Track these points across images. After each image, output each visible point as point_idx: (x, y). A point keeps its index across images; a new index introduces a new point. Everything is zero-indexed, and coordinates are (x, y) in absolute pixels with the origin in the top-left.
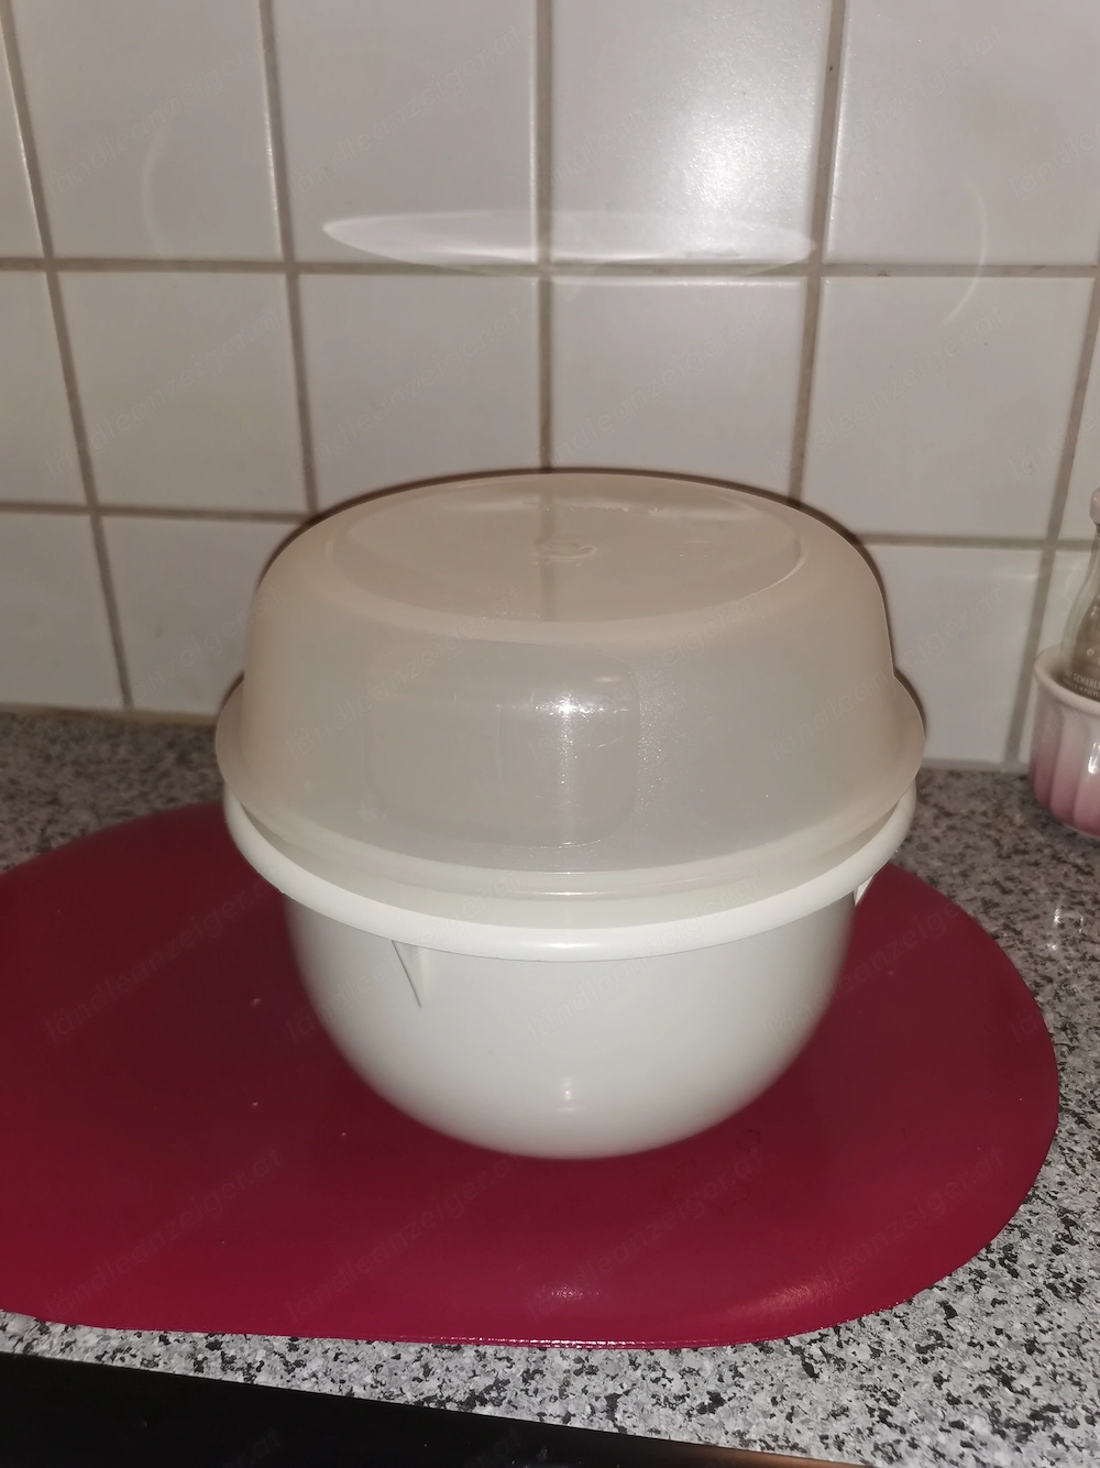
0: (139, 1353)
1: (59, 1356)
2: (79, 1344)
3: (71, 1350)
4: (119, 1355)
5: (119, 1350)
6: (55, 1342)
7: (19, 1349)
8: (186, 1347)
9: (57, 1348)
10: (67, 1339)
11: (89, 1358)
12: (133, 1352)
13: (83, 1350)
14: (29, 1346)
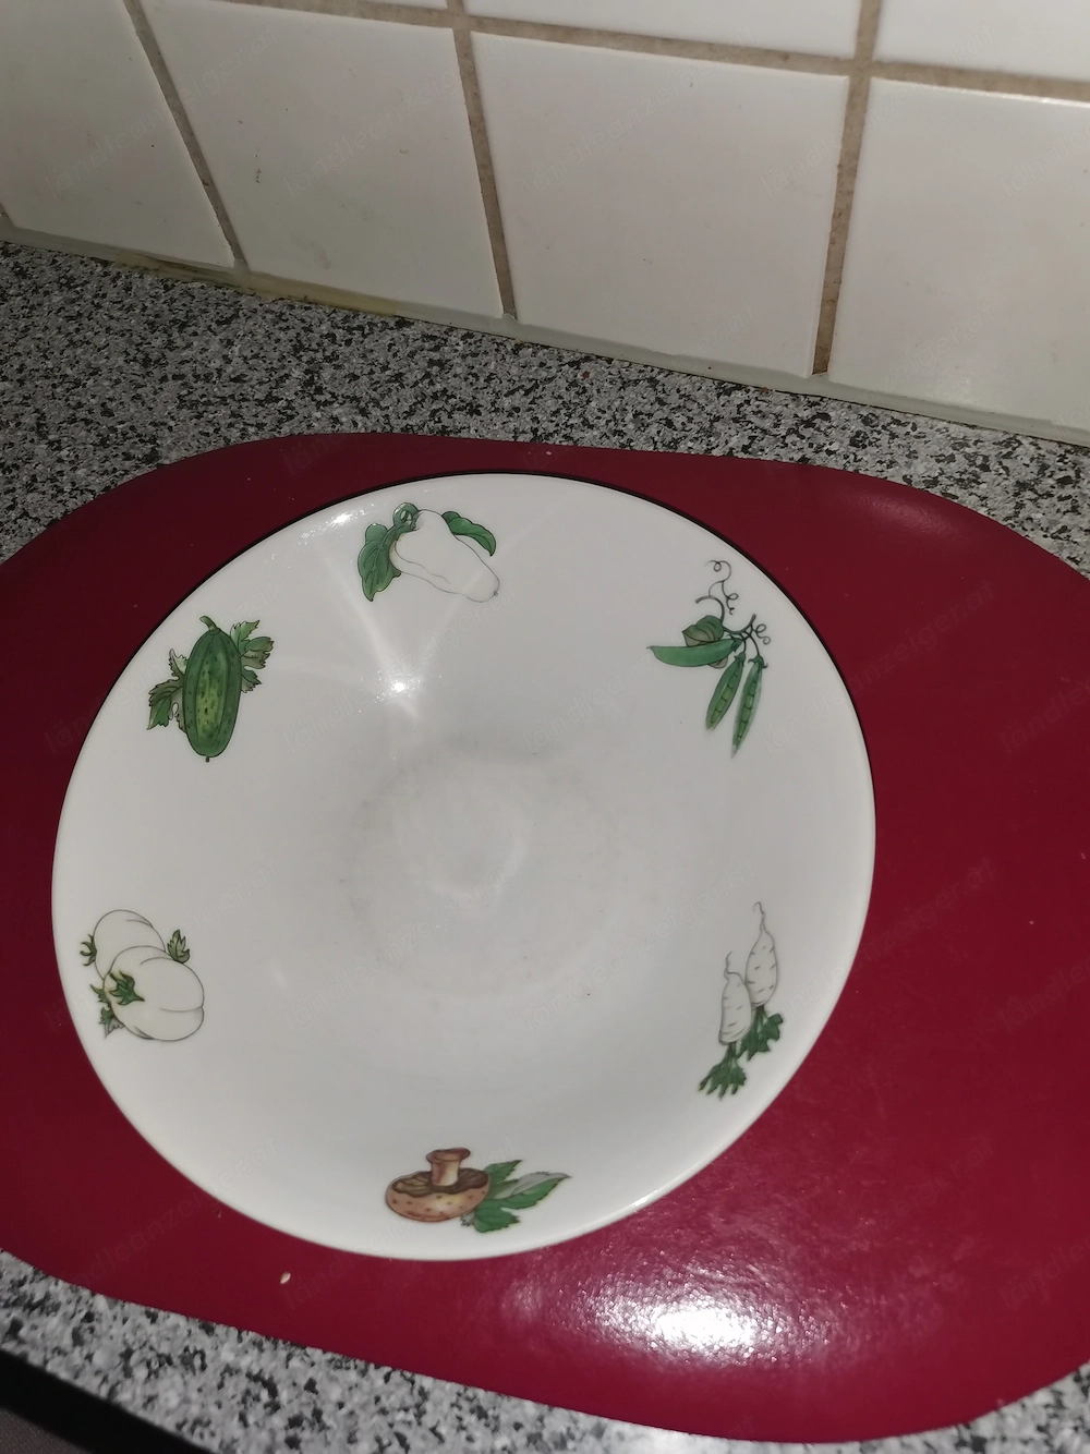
0: (218, 1432)
1: (141, 1414)
2: (161, 1401)
3: (153, 1408)
4: (198, 1430)
5: (197, 1422)
6: (139, 1391)
7: (104, 1393)
8: (264, 1436)
9: (139, 1401)
10: (150, 1391)
11: (169, 1424)
12: (212, 1427)
13: (163, 1411)
14: (112, 1391)
